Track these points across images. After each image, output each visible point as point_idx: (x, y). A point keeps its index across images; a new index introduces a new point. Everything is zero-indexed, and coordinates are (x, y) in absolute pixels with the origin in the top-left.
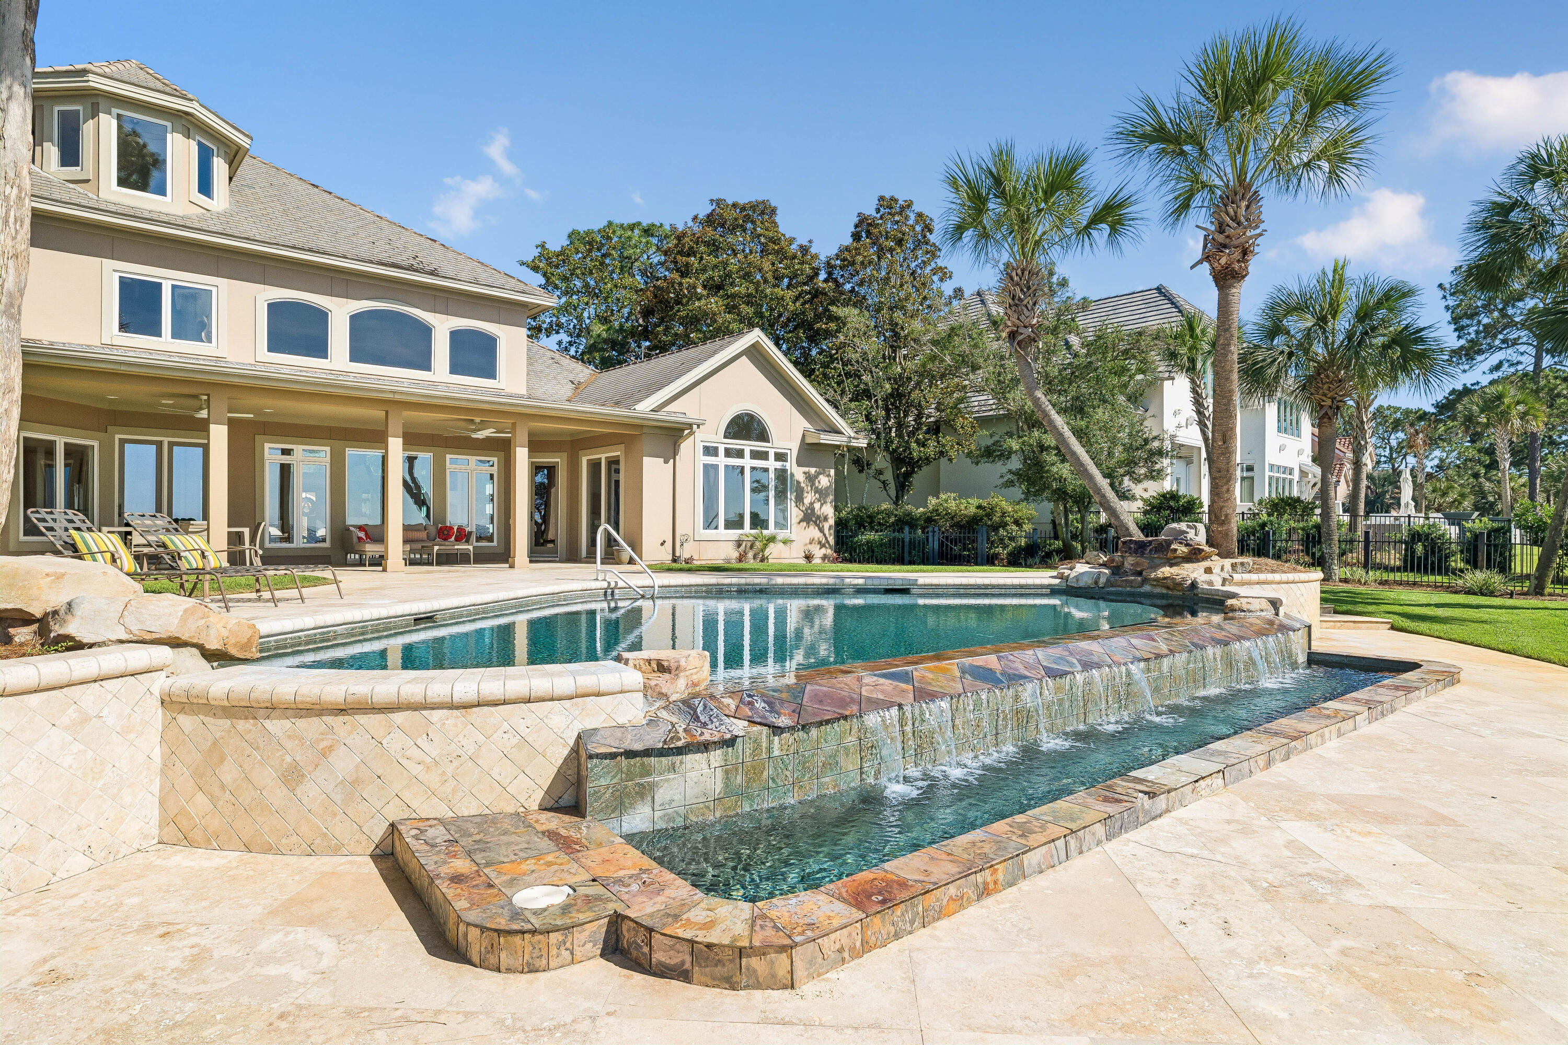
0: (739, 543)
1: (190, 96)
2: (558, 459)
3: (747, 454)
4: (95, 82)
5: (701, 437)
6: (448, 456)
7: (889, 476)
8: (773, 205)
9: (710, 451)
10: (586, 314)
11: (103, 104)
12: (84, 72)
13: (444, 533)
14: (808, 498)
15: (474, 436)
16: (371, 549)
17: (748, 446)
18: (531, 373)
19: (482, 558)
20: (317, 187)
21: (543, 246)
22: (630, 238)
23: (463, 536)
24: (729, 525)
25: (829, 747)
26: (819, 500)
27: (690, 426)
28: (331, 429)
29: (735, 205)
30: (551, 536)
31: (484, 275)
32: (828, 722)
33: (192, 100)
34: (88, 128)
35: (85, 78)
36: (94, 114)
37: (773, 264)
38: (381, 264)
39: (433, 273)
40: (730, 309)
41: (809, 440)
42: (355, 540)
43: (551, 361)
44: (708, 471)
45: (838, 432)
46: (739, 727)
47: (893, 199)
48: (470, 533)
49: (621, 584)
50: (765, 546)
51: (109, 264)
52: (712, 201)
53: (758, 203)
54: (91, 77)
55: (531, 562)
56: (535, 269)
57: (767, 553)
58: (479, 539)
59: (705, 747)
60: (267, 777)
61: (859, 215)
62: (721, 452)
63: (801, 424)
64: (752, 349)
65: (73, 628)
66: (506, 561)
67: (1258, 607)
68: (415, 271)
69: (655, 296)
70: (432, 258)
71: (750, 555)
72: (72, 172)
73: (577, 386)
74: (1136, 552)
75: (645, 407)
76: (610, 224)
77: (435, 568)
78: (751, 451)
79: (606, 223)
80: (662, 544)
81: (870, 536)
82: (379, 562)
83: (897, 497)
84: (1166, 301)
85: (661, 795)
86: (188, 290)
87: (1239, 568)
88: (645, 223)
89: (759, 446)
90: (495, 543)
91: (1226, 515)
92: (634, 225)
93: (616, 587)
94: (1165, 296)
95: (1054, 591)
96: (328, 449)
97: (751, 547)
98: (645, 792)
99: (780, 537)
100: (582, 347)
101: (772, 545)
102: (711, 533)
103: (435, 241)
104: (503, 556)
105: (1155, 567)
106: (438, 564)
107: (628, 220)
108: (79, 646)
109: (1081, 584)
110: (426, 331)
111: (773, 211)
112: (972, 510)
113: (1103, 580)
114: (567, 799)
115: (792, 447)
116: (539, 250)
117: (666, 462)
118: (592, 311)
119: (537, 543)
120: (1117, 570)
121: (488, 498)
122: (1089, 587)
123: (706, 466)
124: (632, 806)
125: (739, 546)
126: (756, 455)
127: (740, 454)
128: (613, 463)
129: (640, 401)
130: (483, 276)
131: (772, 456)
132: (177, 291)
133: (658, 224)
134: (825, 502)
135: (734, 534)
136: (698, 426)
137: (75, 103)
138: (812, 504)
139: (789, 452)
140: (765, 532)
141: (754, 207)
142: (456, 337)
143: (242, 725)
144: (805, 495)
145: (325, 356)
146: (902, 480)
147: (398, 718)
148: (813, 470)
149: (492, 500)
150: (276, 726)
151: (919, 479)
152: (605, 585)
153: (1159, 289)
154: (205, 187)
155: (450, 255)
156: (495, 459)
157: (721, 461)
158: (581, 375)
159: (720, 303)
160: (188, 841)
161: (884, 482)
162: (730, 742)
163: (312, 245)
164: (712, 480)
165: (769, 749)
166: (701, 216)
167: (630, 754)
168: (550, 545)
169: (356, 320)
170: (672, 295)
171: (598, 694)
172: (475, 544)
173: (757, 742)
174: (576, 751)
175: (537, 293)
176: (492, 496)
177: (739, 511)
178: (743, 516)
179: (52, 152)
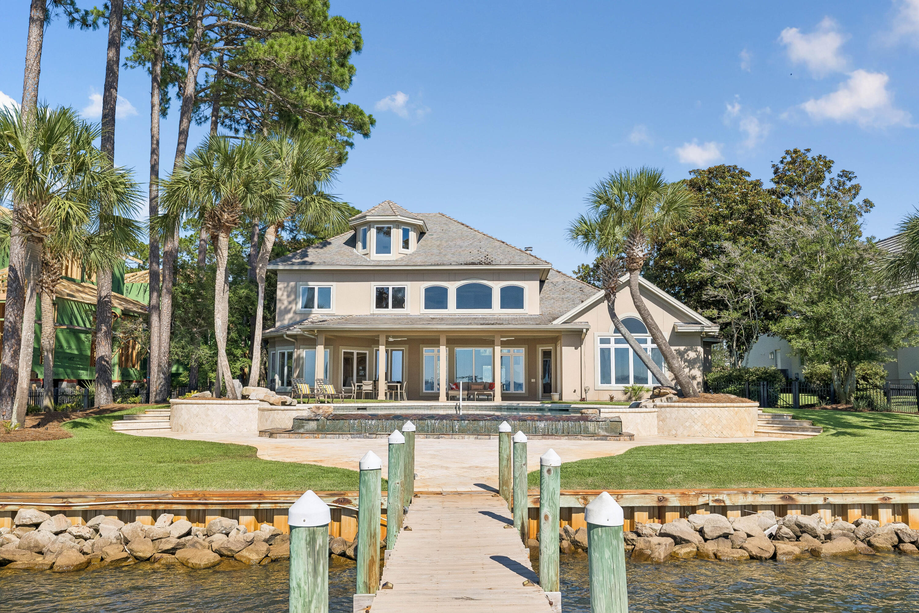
0: (626, 391)
2: (551, 347)
4: (369, 219)
5: (597, 334)
9: (604, 341)
11: (371, 225)
24: (618, 381)
26: (688, 367)
27: (587, 330)
30: (551, 388)
34: (368, 235)
35: (366, 218)
36: (369, 230)
38: (466, 264)
39: (490, 264)
44: (605, 354)
51: (373, 284)
53: (720, 167)
62: (612, 340)
63: (671, 321)
72: (365, 251)
75: (558, 322)
80: (574, 392)
86: (398, 289)
89: (640, 336)
90: (524, 392)
102: (606, 386)
103: (504, 243)
104: (526, 398)
117: (576, 349)
119: (545, 392)
123: (603, 351)
125: (626, 393)
131: (650, 341)
132: (394, 290)
134: (693, 368)
135: (621, 386)
145: (446, 308)
148: (682, 348)
154: (406, 245)
156: (523, 349)
164: (606, 357)
177: (625, 374)
178: (628, 377)
179: (360, 245)
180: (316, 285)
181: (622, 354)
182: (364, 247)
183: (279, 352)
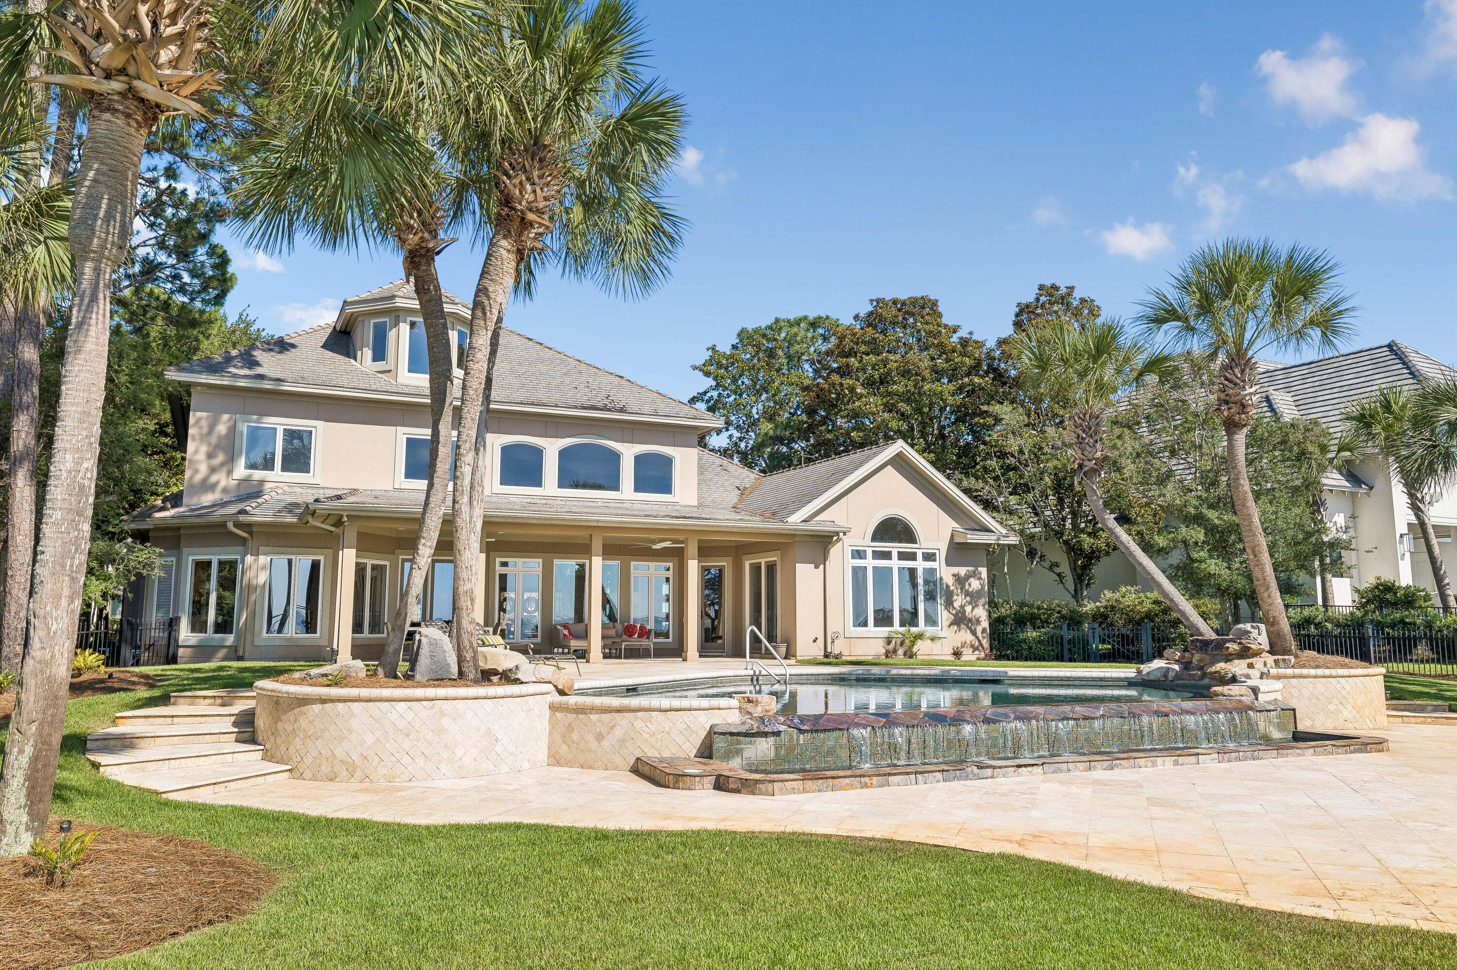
0: (889, 641)
2: (725, 563)
3: (895, 555)
4: (399, 302)
5: (849, 543)
6: (632, 563)
7: (1065, 568)
8: (932, 297)
9: (859, 554)
10: (754, 411)
11: (402, 317)
12: (393, 297)
13: (629, 630)
15: (654, 547)
16: (575, 644)
17: (895, 548)
18: (701, 482)
19: (662, 653)
20: (531, 340)
21: (713, 348)
22: (796, 335)
23: (644, 633)
24: (878, 621)
25: (831, 743)
26: (970, 603)
27: (837, 533)
28: (543, 544)
29: (895, 302)
30: (721, 634)
31: (662, 406)
32: (829, 730)
34: (392, 335)
35: (393, 301)
36: (396, 324)
37: (933, 359)
38: (583, 407)
39: (622, 410)
40: (890, 408)
41: (958, 540)
42: (562, 637)
43: (719, 469)
44: (859, 574)
45: (988, 530)
46: (782, 728)
47: (1055, 287)
48: (650, 630)
49: (764, 672)
50: (913, 643)
51: (401, 430)
52: (872, 301)
54: (397, 300)
55: (701, 656)
56: (707, 374)
57: (915, 650)
58: (657, 635)
59: (765, 735)
60: (590, 737)
61: (1019, 305)
62: (869, 554)
63: (948, 525)
64: (897, 459)
65: (520, 676)
66: (680, 656)
67: (1238, 693)
68: (609, 410)
69: (818, 396)
70: (621, 397)
71: (901, 652)
72: (380, 365)
73: (743, 491)
74: (1201, 649)
75: (795, 519)
76: (777, 320)
77: (623, 661)
78: (899, 553)
79: (773, 320)
80: (815, 641)
81: (1031, 634)
82: (582, 655)
83: (1076, 590)
84: (1397, 361)
85: (746, 754)
87: (1281, 664)
88: (812, 316)
89: (906, 547)
90: (670, 640)
91: (1274, 617)
92: (800, 320)
93: (760, 675)
94: (1396, 354)
95: (1130, 683)
96: (541, 560)
97: (902, 644)
98: (739, 752)
99: (928, 635)
100: (751, 442)
101: (919, 642)
102: (861, 630)
103: (622, 377)
104: (677, 651)
105: (1213, 663)
106: (626, 658)
107: (792, 315)
108: (522, 683)
109: (1152, 677)
110: (616, 457)
111: (935, 303)
112: (1148, 605)
113: (1171, 675)
114: (706, 754)
115: (942, 547)
116: (710, 353)
117: (817, 567)
118: (760, 407)
119: (707, 640)
120: (1187, 665)
121: (665, 598)
122: (1159, 681)
123: (855, 569)
124: (733, 757)
125: (889, 643)
126: (902, 556)
127: (887, 555)
128: (771, 567)
129: (792, 513)
130: (662, 408)
131: (920, 556)
135: (884, 631)
136: (845, 534)
137: (385, 317)
139: (937, 551)
140: (914, 630)
141: (914, 301)
142: (640, 460)
143: (580, 716)
145: (540, 486)
146: (1079, 571)
147: (640, 714)
148: (961, 570)
149: (668, 600)
150: (594, 717)
151: (1098, 570)
152: (752, 673)
153: (1390, 346)
155: (635, 389)
156: (671, 565)
157: (870, 563)
158: (746, 481)
159: (880, 402)
160: (559, 764)
161: (1059, 575)
162: (777, 734)
163: (532, 399)
164: (861, 580)
165: (798, 740)
166: (862, 315)
167: (732, 734)
168: (720, 641)
169: (564, 454)
170: (833, 396)
171: (719, 709)
172: (655, 640)
173: (791, 736)
174: (709, 733)
175: (706, 417)
176: (668, 596)
177: (888, 607)
178: (891, 611)
179: (368, 353)
180: (279, 424)
181: (883, 575)
182: (379, 355)
183: (191, 558)
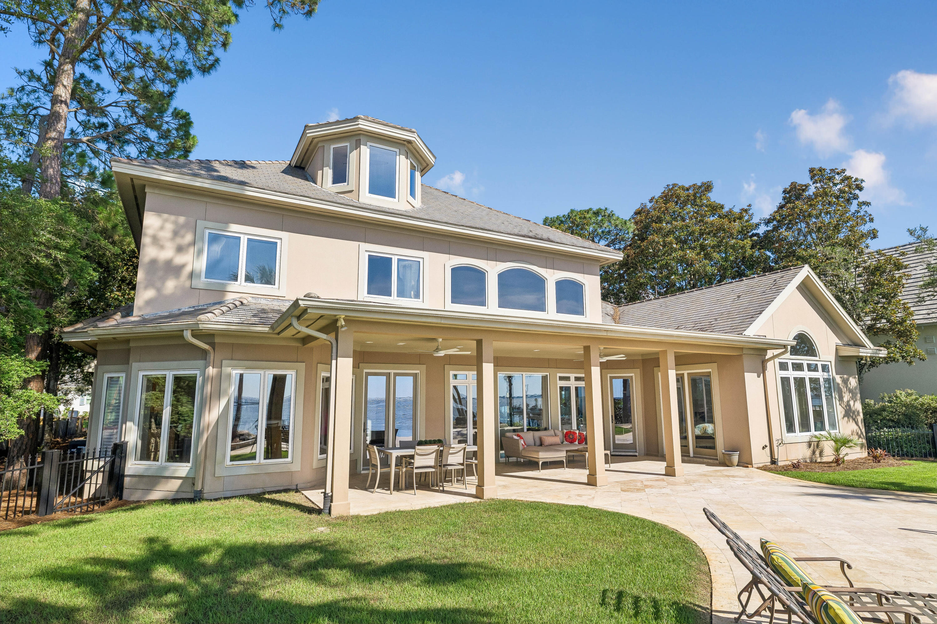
1: (413, 130)
3: (805, 367)
4: (363, 125)
9: (783, 366)
11: (363, 139)
13: (570, 437)
14: (846, 398)
17: (805, 360)
20: (448, 193)
24: (802, 428)
26: (852, 399)
33: (414, 132)
34: (353, 156)
35: (356, 123)
36: (357, 146)
41: (840, 353)
44: (785, 386)
45: (861, 346)
54: (360, 121)
62: (790, 366)
71: (818, 452)
72: (341, 187)
78: (807, 365)
80: (763, 448)
86: (407, 262)
89: (811, 360)
97: (818, 446)
99: (834, 436)
102: (792, 436)
110: (542, 283)
115: (831, 359)
117: (759, 376)
123: (782, 379)
125: (810, 445)
126: (810, 368)
127: (800, 367)
131: (820, 368)
132: (401, 263)
133: (604, 209)
134: (856, 400)
135: (806, 436)
137: (347, 141)
138: (848, 401)
139: (829, 363)
142: (561, 285)
144: (844, 394)
145: (484, 305)
148: (845, 376)
154: (412, 191)
157: (791, 374)
164: (787, 390)
169: (502, 276)
179: (329, 173)
180: (244, 233)
183: (141, 374)
